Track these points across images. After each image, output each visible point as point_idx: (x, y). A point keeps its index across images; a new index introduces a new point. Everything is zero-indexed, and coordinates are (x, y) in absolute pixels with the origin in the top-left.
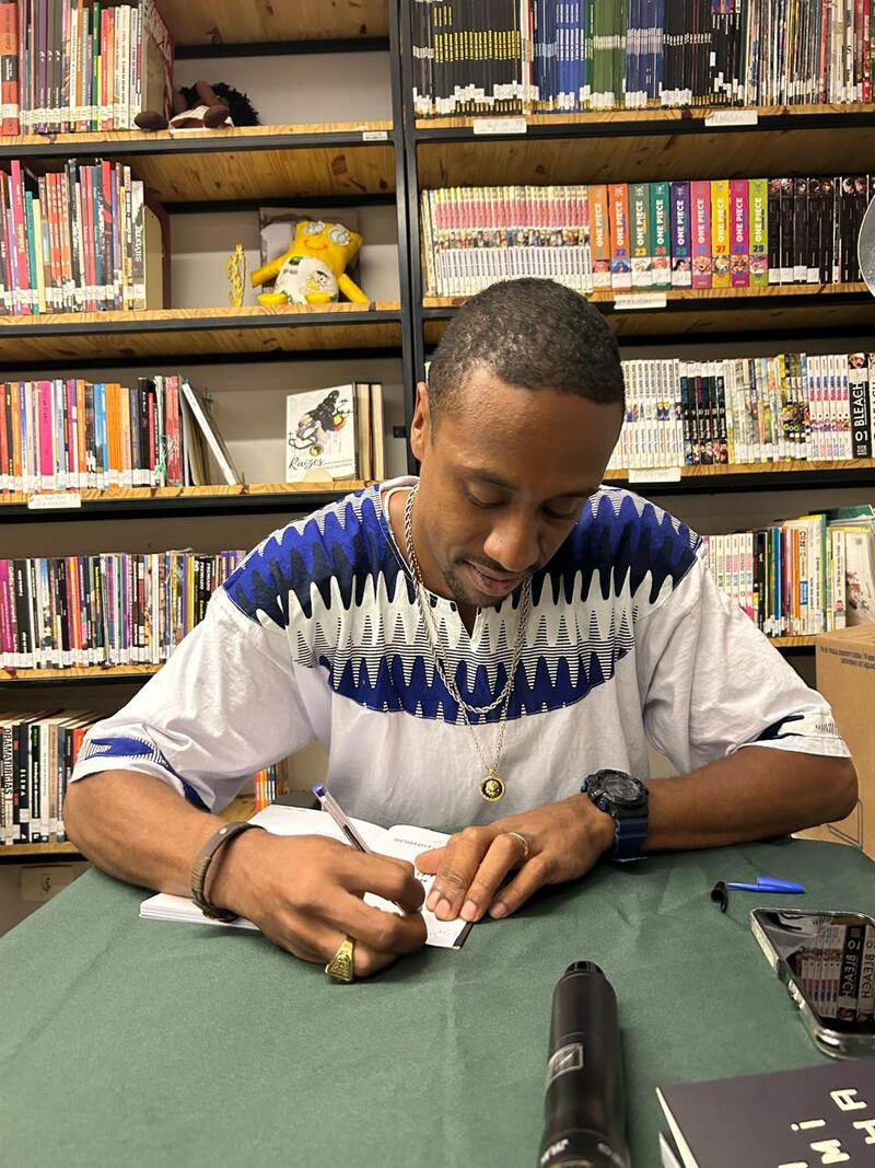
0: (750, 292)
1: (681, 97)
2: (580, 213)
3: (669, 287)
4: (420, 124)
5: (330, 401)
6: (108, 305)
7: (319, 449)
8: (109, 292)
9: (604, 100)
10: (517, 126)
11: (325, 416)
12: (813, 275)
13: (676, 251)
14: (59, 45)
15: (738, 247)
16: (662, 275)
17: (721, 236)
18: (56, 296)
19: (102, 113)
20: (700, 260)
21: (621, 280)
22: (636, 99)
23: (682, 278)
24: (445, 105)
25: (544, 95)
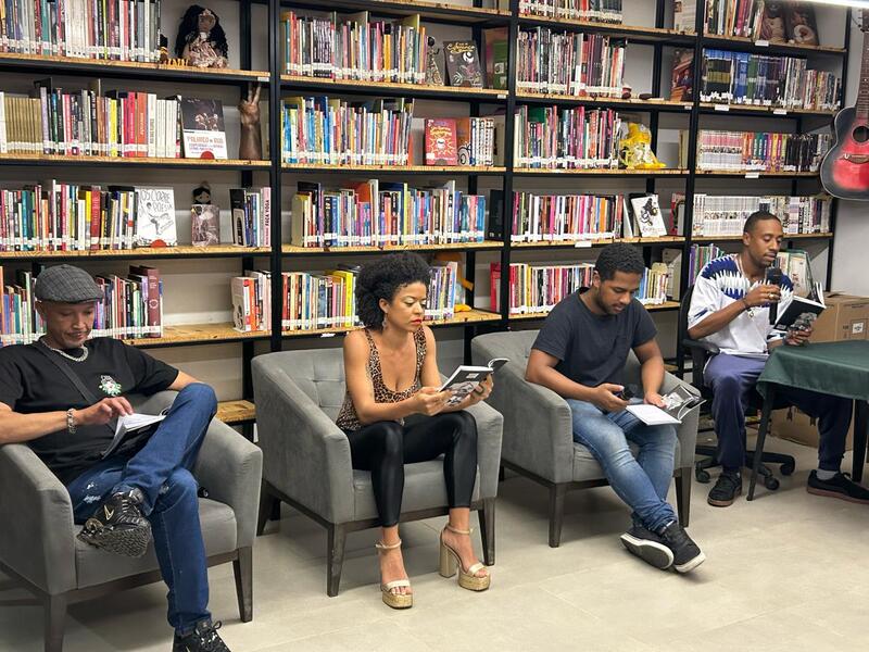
0: (779, 174)
1: (768, 103)
2: (740, 142)
3: (760, 171)
4: (701, 105)
5: (650, 201)
6: (606, 167)
7: (651, 223)
8: (606, 162)
9: (749, 101)
10: (726, 108)
11: (648, 208)
12: (794, 168)
13: (764, 158)
14: (600, 61)
15: (778, 158)
16: (759, 167)
17: (774, 154)
18: (591, 162)
19: (610, 90)
20: (768, 161)
21: (748, 168)
22: (757, 102)
23: (764, 168)
24: (709, 99)
25: (735, 97)
